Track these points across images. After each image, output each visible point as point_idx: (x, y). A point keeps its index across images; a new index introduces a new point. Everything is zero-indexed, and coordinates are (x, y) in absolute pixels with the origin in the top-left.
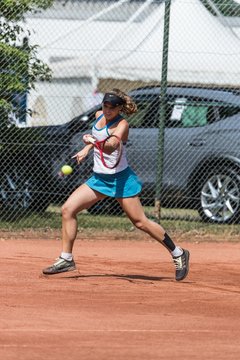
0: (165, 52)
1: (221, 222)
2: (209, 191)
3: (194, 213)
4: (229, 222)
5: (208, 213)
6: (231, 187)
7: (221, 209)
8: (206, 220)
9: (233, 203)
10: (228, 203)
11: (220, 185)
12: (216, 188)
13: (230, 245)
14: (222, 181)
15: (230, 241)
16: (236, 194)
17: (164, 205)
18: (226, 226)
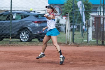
0: (11, 3)
1: (25, 42)
2: (22, 35)
3: (19, 40)
4: (27, 41)
5: (22, 40)
6: (27, 33)
7: (25, 39)
8: (22, 41)
9: (28, 37)
10: (26, 37)
11: (24, 33)
12: (24, 34)
13: (27, 47)
14: (25, 32)
15: (27, 46)
16: (28, 35)
17: (12, 38)
18: (26, 42)
